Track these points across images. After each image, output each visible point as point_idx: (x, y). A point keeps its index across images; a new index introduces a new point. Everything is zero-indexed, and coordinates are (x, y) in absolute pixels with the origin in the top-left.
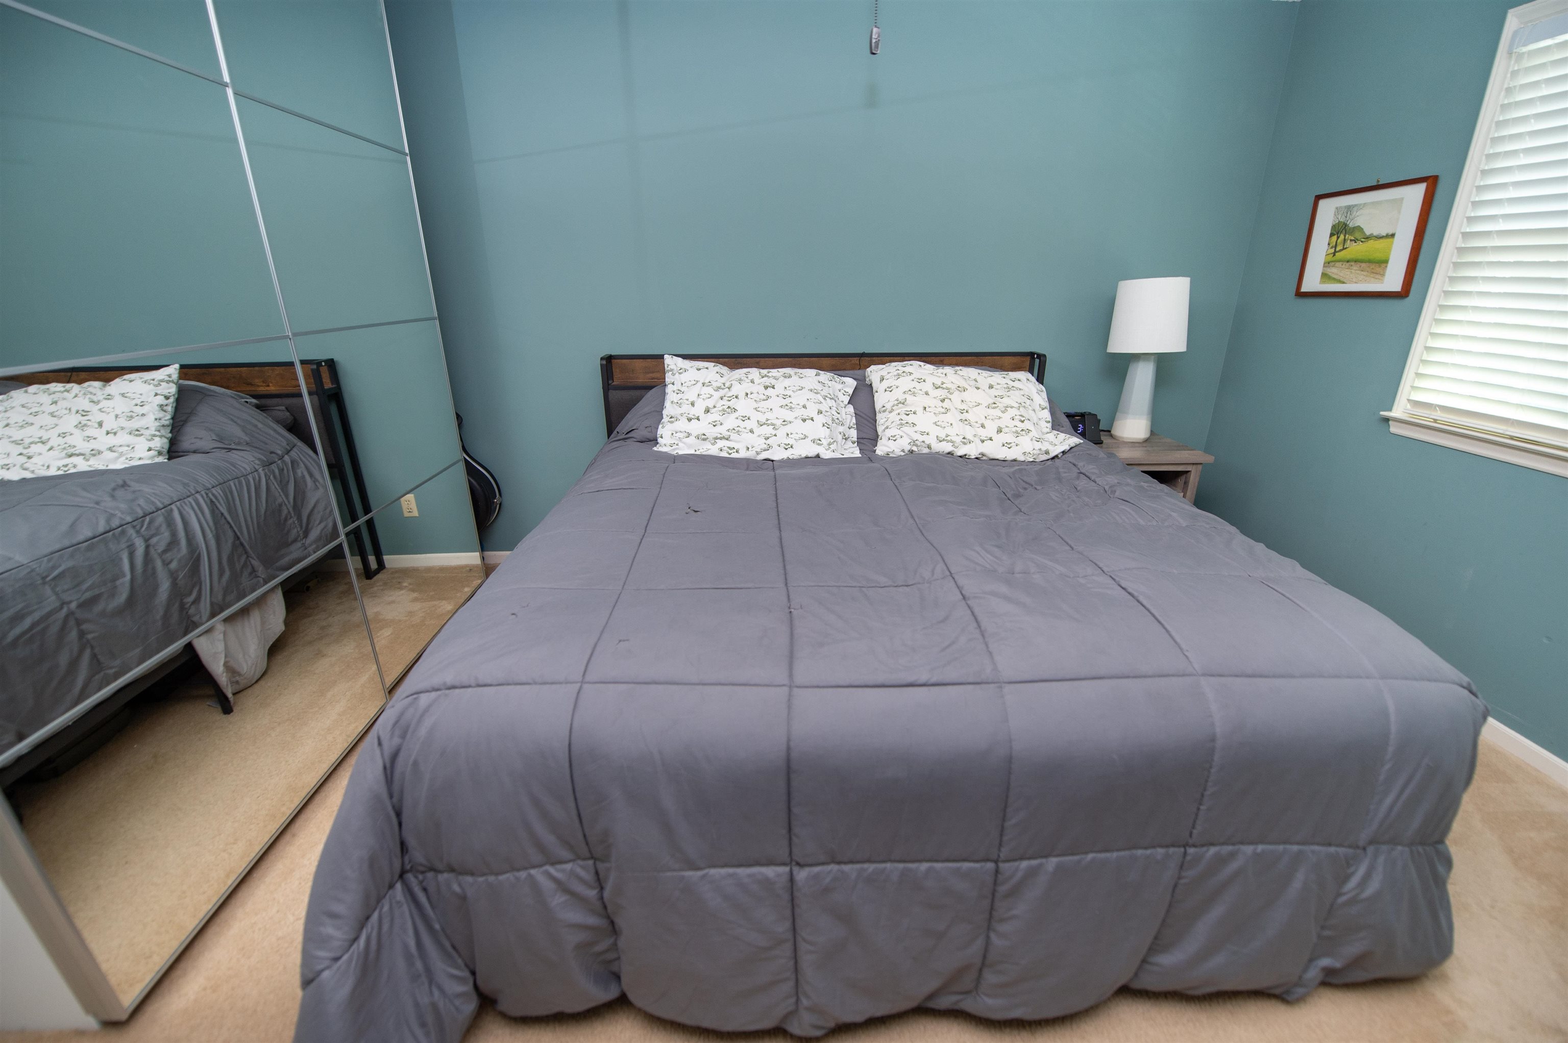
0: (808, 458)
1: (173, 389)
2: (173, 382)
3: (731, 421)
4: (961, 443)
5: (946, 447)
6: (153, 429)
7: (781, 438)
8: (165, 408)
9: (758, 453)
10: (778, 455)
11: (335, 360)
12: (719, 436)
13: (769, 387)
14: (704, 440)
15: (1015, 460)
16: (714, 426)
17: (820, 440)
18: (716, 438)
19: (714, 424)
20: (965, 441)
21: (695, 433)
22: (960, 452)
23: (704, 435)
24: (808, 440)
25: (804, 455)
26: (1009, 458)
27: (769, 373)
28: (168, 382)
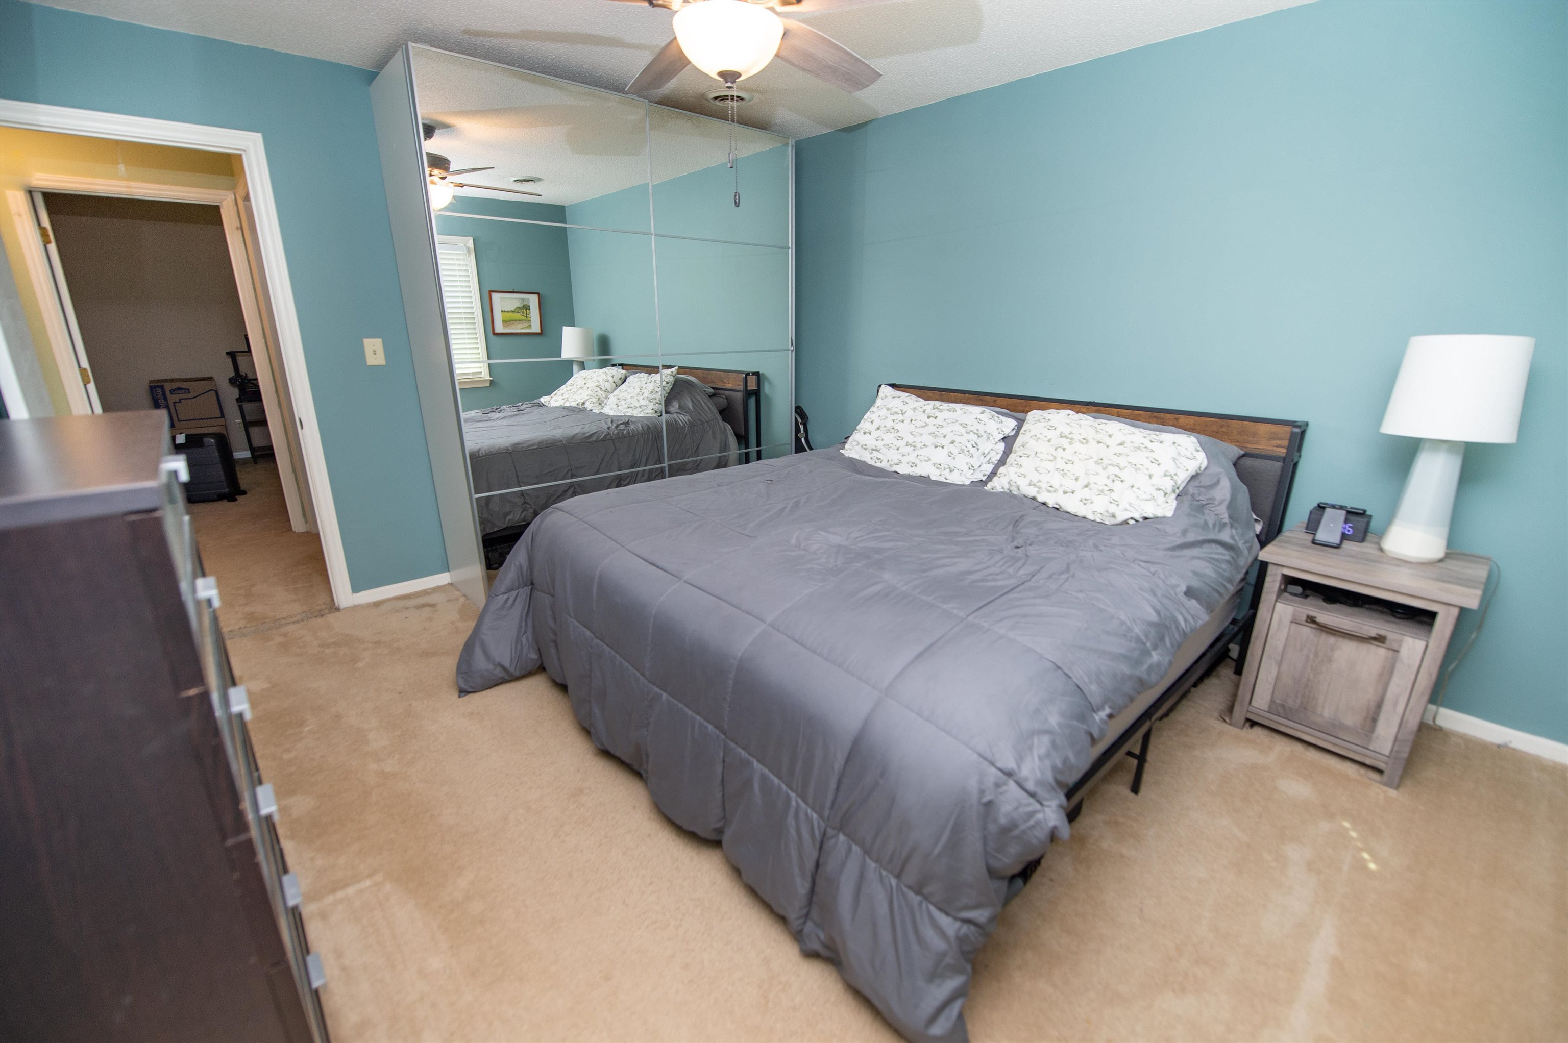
0: (921, 476)
1: (671, 379)
2: (673, 375)
3: (889, 438)
4: (1045, 490)
5: (1031, 492)
6: (658, 399)
7: (912, 458)
8: (665, 388)
9: (891, 466)
10: (903, 470)
11: (761, 372)
12: (875, 448)
13: (932, 417)
14: (865, 449)
15: (1084, 518)
16: (877, 440)
17: (940, 465)
18: (873, 450)
19: (877, 439)
20: (1051, 489)
21: (861, 443)
22: (1041, 499)
23: (866, 445)
24: (930, 463)
25: (919, 474)
26: (1080, 514)
27: (940, 406)
28: (671, 375)
